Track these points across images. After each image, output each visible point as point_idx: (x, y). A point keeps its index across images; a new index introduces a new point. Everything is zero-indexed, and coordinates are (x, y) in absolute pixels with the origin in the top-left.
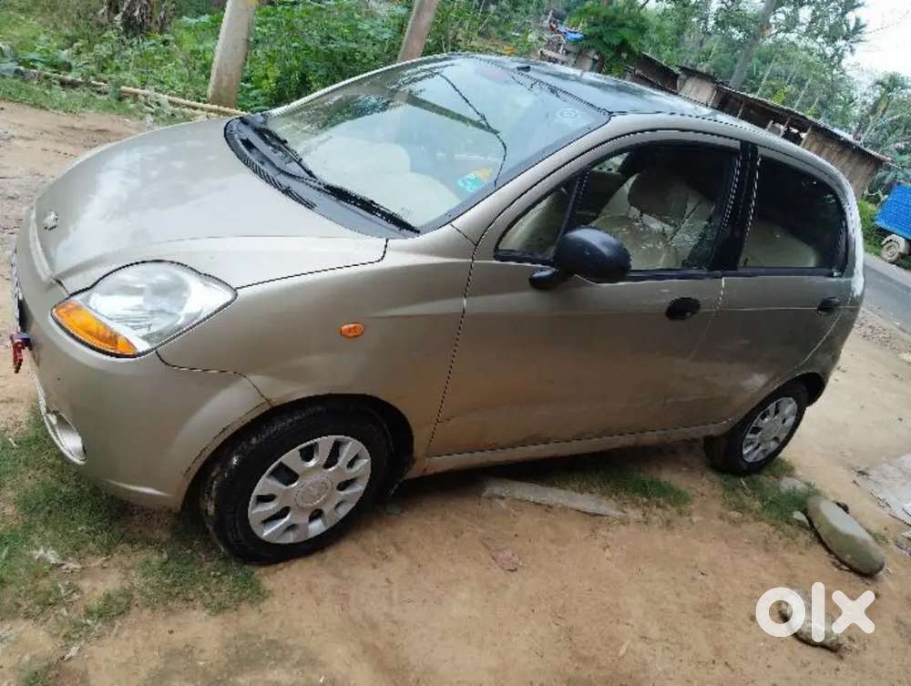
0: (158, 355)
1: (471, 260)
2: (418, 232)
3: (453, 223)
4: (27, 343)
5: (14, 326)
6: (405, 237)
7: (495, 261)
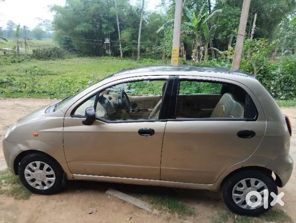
0: (6, 139)
1: (64, 118)
3: (60, 109)
7: (71, 118)
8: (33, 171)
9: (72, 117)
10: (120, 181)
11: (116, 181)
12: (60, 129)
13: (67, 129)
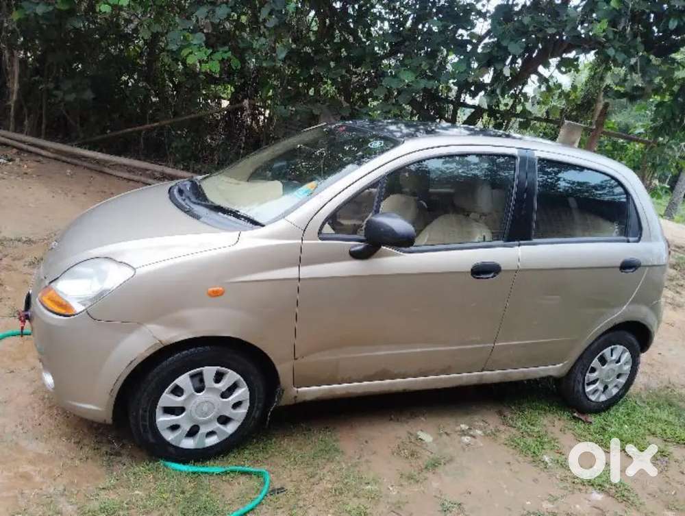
0: (88, 314)
1: (300, 241)
2: (263, 226)
3: (288, 218)
4: (27, 317)
5: (22, 307)
6: (252, 229)
7: (320, 241)
8: (181, 410)
9: (321, 239)
10: (401, 388)
11: (394, 389)
12: (291, 272)
13: (308, 271)
